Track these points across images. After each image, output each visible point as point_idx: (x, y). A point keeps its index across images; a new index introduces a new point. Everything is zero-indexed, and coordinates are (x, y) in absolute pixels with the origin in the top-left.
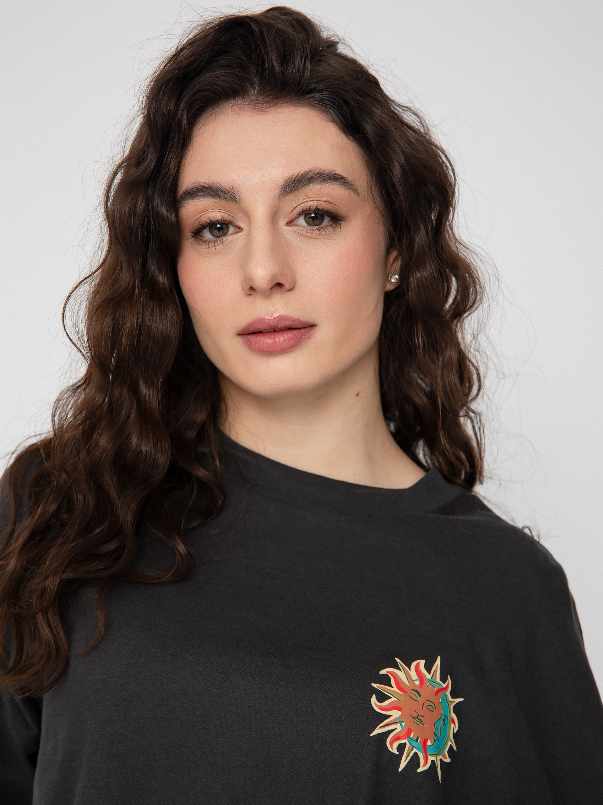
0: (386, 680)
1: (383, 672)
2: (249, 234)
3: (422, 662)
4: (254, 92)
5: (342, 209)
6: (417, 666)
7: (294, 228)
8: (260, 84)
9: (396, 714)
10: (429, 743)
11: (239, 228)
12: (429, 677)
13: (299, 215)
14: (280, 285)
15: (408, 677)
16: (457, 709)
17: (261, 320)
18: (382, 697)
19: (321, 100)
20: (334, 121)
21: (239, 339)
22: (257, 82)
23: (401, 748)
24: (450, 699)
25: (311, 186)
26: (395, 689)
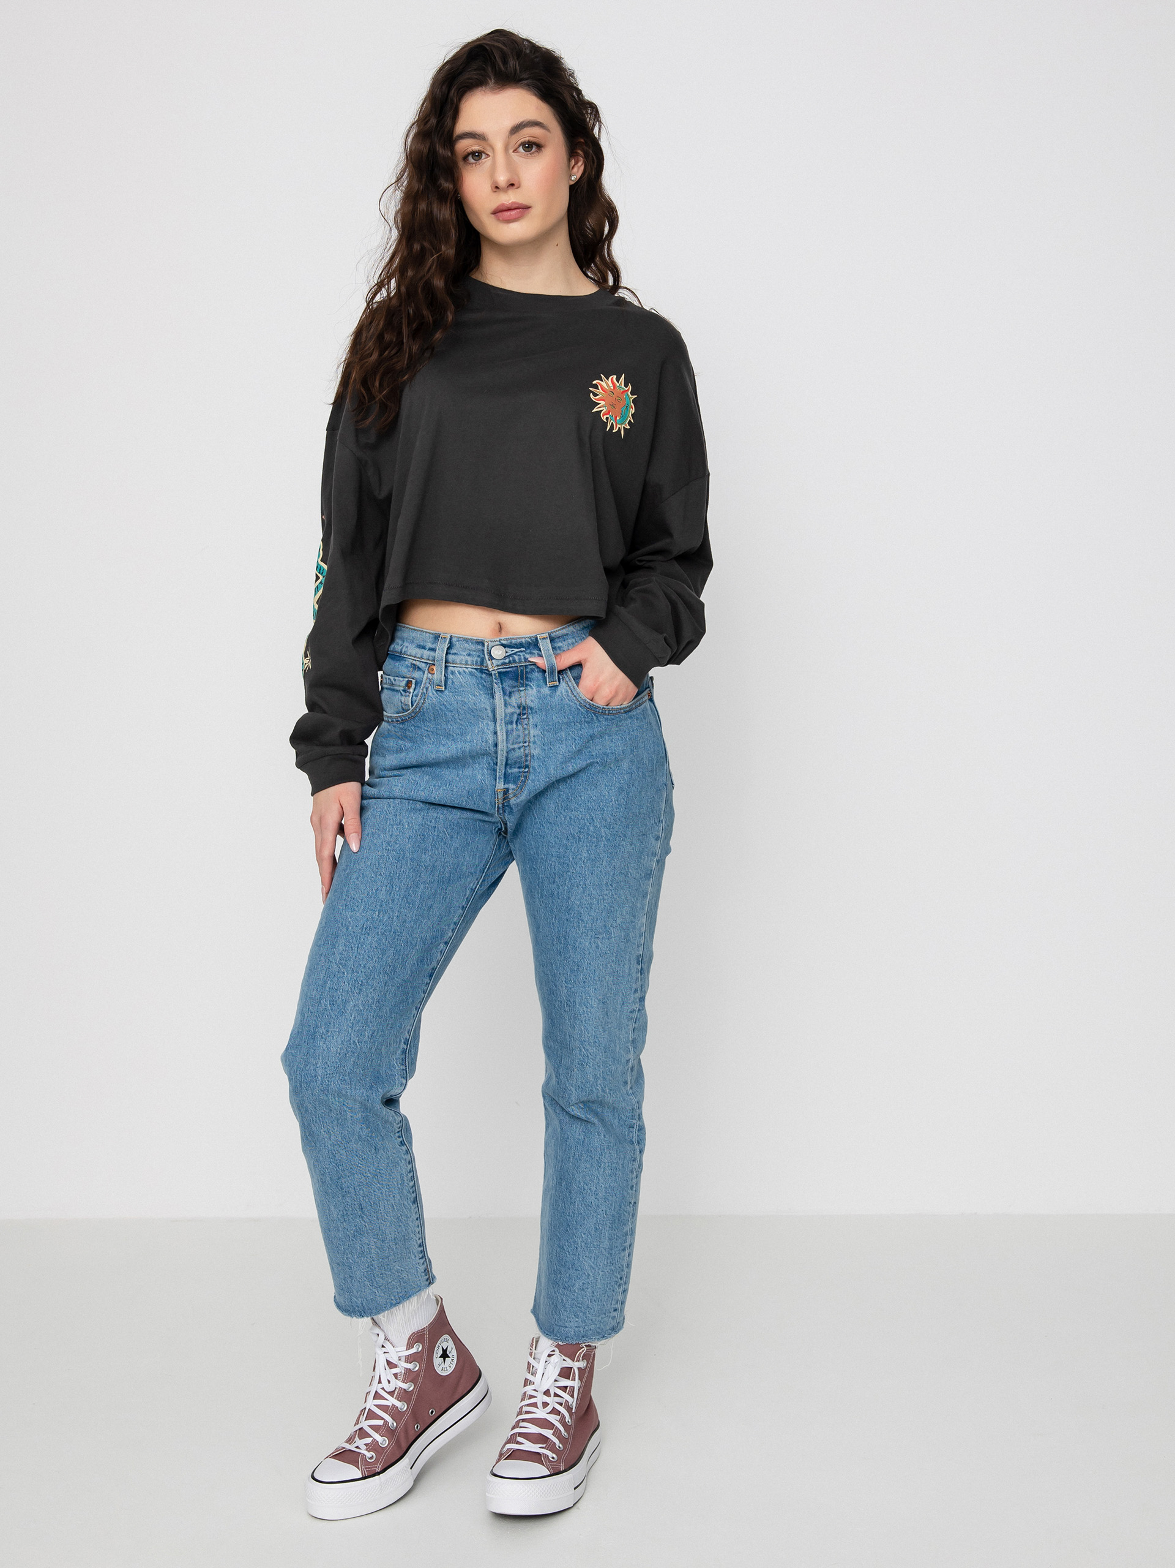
0: (596, 387)
1: (594, 382)
2: (494, 158)
3: (615, 377)
4: (491, 82)
5: (542, 142)
6: (612, 379)
7: (517, 154)
8: (494, 79)
9: (602, 403)
10: (618, 418)
11: (488, 155)
12: (618, 385)
13: (520, 146)
14: (512, 185)
15: (608, 385)
16: (634, 401)
17: (503, 204)
18: (595, 395)
19: (528, 85)
20: (536, 95)
21: (493, 215)
22: (492, 77)
23: (607, 418)
24: (630, 396)
25: (525, 129)
26: (601, 391)
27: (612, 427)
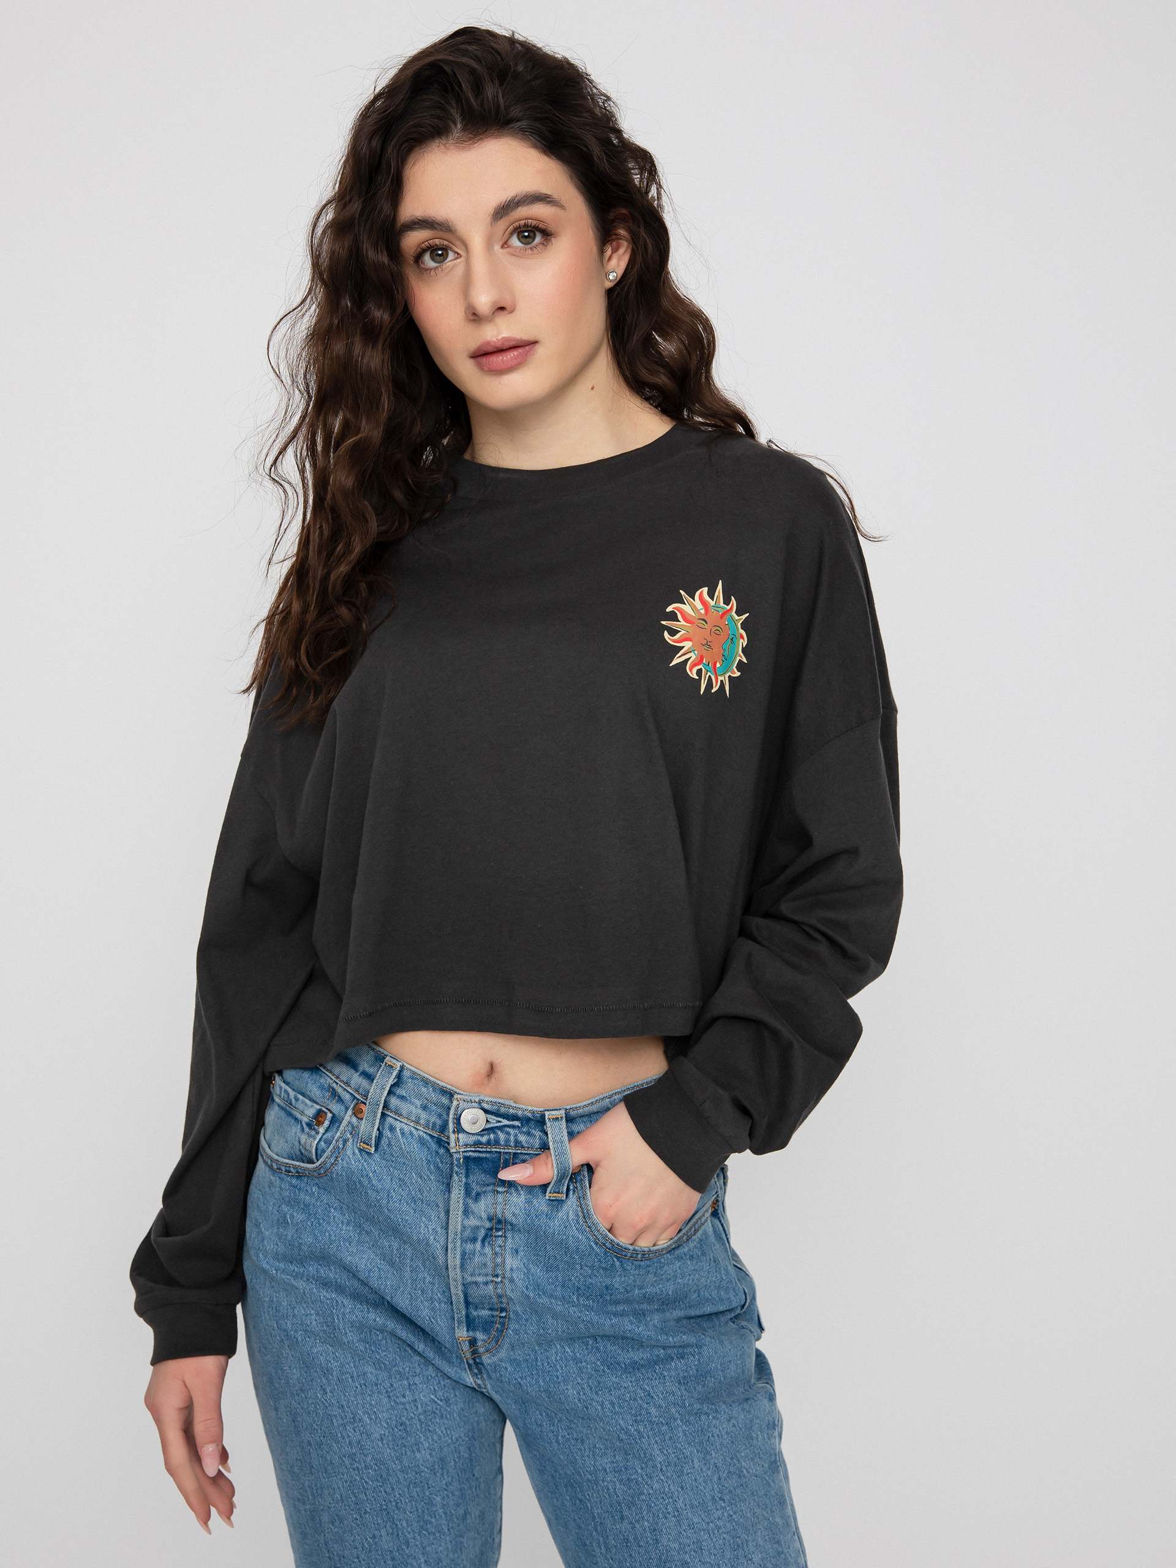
0: (673, 617)
1: (669, 609)
2: (468, 260)
3: (705, 590)
4: (457, 129)
5: (551, 228)
6: (701, 593)
7: (508, 250)
8: (462, 122)
9: (687, 645)
10: (718, 665)
11: (458, 254)
12: (712, 603)
13: (511, 234)
14: (502, 309)
15: (694, 608)
16: (744, 626)
17: (488, 343)
18: (673, 632)
19: (522, 130)
20: (535, 147)
21: (472, 361)
22: (459, 120)
23: (699, 672)
24: (737, 618)
25: (520, 208)
26: (683, 622)
27: (710, 684)
